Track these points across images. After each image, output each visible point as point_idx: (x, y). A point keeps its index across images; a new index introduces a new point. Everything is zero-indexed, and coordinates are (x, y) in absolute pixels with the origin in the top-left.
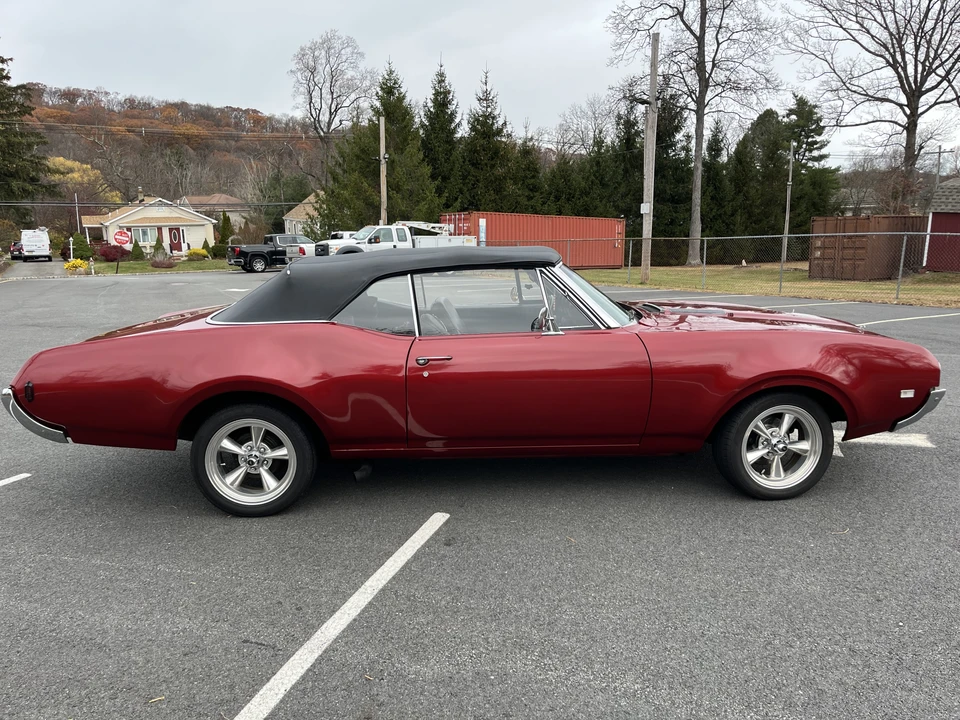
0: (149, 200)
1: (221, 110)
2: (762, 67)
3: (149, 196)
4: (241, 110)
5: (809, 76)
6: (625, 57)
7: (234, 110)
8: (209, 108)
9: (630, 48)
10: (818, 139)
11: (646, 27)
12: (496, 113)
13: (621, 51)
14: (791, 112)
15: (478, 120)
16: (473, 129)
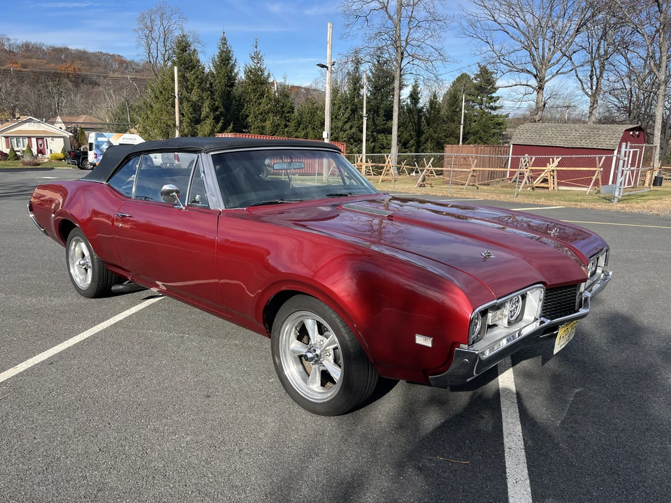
0: (24, 118)
1: (94, 54)
2: (437, 45)
3: (24, 115)
4: (109, 55)
5: (478, 53)
6: (351, 34)
7: (104, 54)
8: (85, 53)
9: (354, 29)
10: (493, 95)
11: (365, 15)
12: (263, 67)
13: (348, 30)
14: (478, 76)
15: (250, 71)
16: (248, 77)
